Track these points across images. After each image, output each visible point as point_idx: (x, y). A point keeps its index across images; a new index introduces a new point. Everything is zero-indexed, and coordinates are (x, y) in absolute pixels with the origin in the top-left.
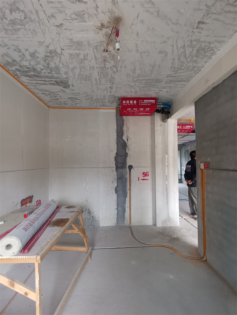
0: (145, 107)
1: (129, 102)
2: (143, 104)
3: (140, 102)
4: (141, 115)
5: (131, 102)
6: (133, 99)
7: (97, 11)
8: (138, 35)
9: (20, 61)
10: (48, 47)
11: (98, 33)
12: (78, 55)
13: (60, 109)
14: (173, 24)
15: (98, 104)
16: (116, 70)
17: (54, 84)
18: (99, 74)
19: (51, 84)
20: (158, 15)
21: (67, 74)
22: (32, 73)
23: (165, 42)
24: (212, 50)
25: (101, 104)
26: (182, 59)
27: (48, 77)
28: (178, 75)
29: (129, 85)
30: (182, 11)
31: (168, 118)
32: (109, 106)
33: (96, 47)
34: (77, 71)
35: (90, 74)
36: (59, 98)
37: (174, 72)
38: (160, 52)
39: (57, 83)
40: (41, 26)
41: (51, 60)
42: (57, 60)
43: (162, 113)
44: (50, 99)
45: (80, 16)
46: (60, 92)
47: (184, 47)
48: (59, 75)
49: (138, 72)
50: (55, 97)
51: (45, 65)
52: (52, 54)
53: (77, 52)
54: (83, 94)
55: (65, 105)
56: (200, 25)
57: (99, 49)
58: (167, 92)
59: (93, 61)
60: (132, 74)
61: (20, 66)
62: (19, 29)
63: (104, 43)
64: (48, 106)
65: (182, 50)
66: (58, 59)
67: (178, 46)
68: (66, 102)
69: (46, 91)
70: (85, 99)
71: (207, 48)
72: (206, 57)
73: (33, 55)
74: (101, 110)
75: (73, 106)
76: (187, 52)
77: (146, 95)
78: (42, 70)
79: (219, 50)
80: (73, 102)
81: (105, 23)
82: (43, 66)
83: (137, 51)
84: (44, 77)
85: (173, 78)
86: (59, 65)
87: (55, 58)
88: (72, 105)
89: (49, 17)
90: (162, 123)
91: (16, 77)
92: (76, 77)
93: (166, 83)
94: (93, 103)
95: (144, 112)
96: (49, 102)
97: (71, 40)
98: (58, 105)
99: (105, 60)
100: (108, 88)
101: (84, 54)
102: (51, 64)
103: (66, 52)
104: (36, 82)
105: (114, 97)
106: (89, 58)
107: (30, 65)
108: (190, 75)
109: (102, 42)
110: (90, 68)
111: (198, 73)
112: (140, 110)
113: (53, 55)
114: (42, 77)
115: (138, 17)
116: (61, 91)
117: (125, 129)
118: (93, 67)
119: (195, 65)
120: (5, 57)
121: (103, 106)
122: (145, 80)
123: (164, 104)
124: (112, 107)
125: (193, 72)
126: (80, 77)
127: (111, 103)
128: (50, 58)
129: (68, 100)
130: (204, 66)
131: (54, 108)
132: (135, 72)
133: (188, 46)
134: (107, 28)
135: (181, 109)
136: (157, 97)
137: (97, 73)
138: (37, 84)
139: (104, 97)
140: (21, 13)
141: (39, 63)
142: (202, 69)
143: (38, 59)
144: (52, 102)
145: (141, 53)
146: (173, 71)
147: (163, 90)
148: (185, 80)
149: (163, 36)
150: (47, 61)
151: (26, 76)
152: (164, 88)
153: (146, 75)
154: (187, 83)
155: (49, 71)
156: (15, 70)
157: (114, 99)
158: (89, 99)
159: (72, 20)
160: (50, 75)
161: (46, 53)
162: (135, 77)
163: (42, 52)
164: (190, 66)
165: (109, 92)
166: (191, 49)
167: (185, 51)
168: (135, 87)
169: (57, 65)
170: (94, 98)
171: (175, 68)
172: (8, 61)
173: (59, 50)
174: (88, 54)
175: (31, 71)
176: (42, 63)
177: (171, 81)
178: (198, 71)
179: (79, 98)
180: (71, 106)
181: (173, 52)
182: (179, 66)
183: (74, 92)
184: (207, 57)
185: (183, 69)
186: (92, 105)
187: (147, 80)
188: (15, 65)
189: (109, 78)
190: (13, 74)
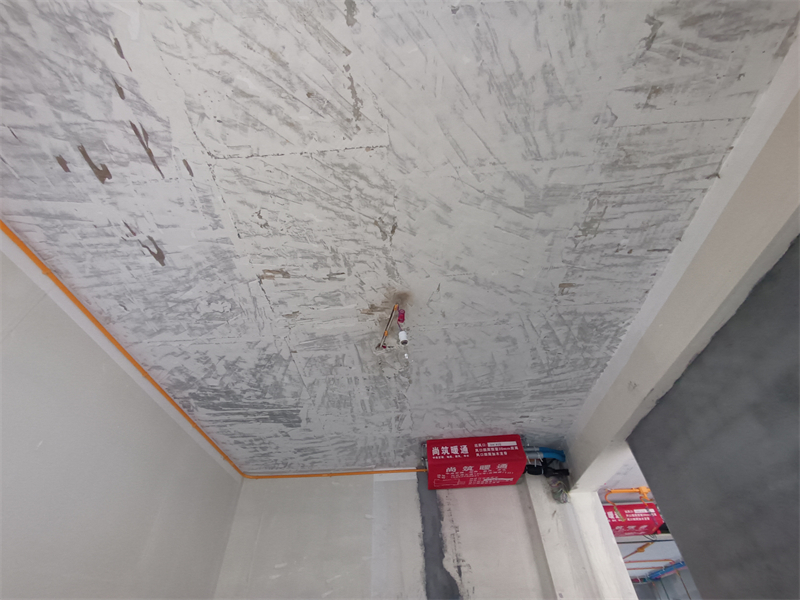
0: (494, 461)
1: (449, 450)
2: (487, 452)
3: (479, 448)
4: (488, 485)
5: (455, 450)
6: (459, 442)
7: (362, 288)
8: (444, 316)
9: (202, 379)
10: (264, 349)
11: (365, 320)
12: (323, 359)
13: (270, 480)
14: (511, 292)
15: (369, 461)
16: (407, 380)
17: (265, 420)
18: (371, 391)
19: (258, 420)
20: (477, 283)
21: (297, 396)
22: (222, 400)
23: (504, 322)
24: (614, 326)
25: (378, 460)
26: (553, 347)
27: (254, 406)
28: (556, 378)
29: (443, 409)
30: (521, 273)
31: (568, 488)
32: (398, 465)
33: (362, 343)
34: (320, 390)
35: (349, 393)
36: (274, 451)
37: (545, 374)
38: (499, 339)
39: (273, 417)
40: (259, 318)
41: (267, 373)
42: (278, 371)
43: (547, 475)
44: (252, 455)
45: (332, 298)
46: (276, 436)
47: (547, 326)
48: (279, 400)
49: (458, 380)
50: (263, 449)
51: (253, 382)
52: (271, 360)
53: (323, 353)
54: (332, 438)
55: (285, 469)
56: (566, 289)
57: (367, 344)
58: (543, 418)
59: (356, 368)
60: (444, 387)
61: (201, 389)
62: (216, 326)
63: (378, 335)
64: (243, 474)
65: (545, 332)
66: (282, 369)
67: (535, 325)
68: (290, 461)
69: (244, 436)
70: (337, 449)
71: (598, 323)
72: (606, 337)
73: (231, 367)
74: (377, 478)
75: (306, 469)
76: (557, 333)
77: (491, 429)
78: (244, 392)
79: (628, 324)
80: (306, 460)
81: (378, 303)
82: (248, 384)
83: (448, 341)
84: (246, 406)
85: (547, 386)
86: (283, 379)
87: (276, 368)
88: (303, 466)
89: (274, 304)
90: (555, 505)
91: (185, 410)
92: (318, 401)
93: (533, 397)
94: (357, 459)
95: (494, 475)
96: (247, 463)
97: (313, 334)
98: (268, 470)
99: (381, 364)
100: (393, 420)
101: (337, 357)
102: (265, 379)
103: (299, 357)
104: (226, 418)
105: (410, 441)
106: (347, 361)
107: (222, 383)
108: (585, 378)
109: (373, 332)
110: (350, 380)
111: (602, 371)
112: (482, 471)
113: (273, 362)
114: (241, 406)
115: (438, 289)
116: (279, 434)
117: (447, 530)
118: (356, 378)
119: (587, 355)
120: (176, 374)
121: (381, 466)
122: (478, 395)
123: (543, 450)
124: (407, 466)
125: (589, 370)
126: (326, 400)
127: (403, 456)
128: (266, 370)
129: (294, 455)
130: (610, 357)
131: (258, 477)
132: (452, 381)
133: (556, 323)
134: (383, 310)
135: (594, 459)
136: (520, 433)
137: (365, 390)
138: (226, 421)
139: (384, 441)
140: (226, 303)
141: (240, 379)
142: (608, 363)
143: (241, 373)
144: (255, 461)
145: (458, 345)
146: (540, 372)
147: (531, 414)
148: (578, 388)
149: (497, 313)
150: (258, 375)
151: (208, 407)
152: (532, 409)
153: (478, 385)
154: (584, 394)
155: (259, 393)
156: (187, 395)
157: (409, 445)
158: (345, 449)
159: (316, 304)
160: (260, 401)
161: (260, 360)
162: (453, 391)
163: (251, 359)
164: (578, 359)
165: (394, 430)
166: (565, 328)
167: (553, 332)
168: (457, 411)
169: (278, 380)
170: (360, 445)
171: (541, 364)
172: (178, 381)
173: (285, 354)
174: (344, 355)
175: (221, 396)
176: (247, 380)
177: (543, 394)
178: (599, 367)
179: (321, 449)
180: (300, 469)
181: (527, 336)
182: (550, 362)
183: (311, 434)
184: (609, 340)
185: (563, 367)
186: (354, 464)
187: (484, 394)
188: (191, 387)
189: (392, 398)
190: (181, 406)
